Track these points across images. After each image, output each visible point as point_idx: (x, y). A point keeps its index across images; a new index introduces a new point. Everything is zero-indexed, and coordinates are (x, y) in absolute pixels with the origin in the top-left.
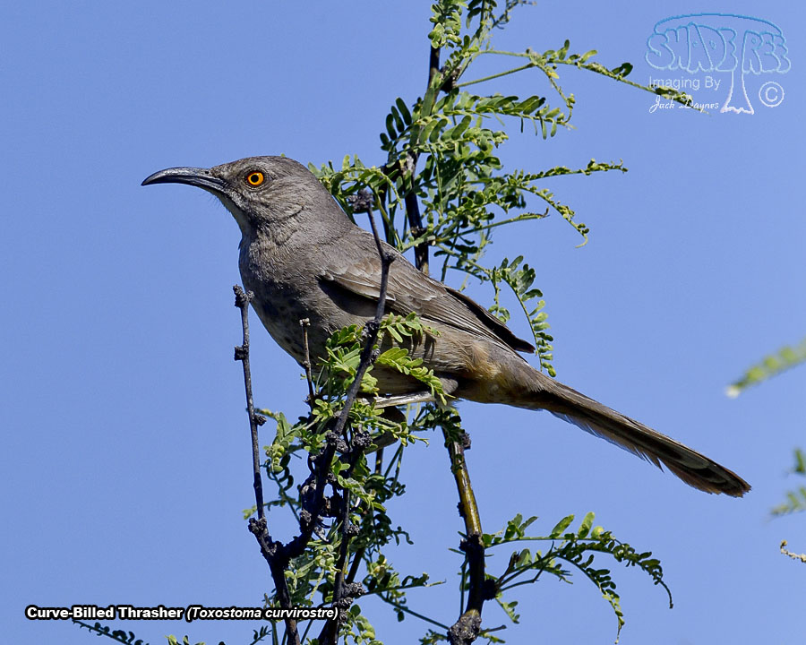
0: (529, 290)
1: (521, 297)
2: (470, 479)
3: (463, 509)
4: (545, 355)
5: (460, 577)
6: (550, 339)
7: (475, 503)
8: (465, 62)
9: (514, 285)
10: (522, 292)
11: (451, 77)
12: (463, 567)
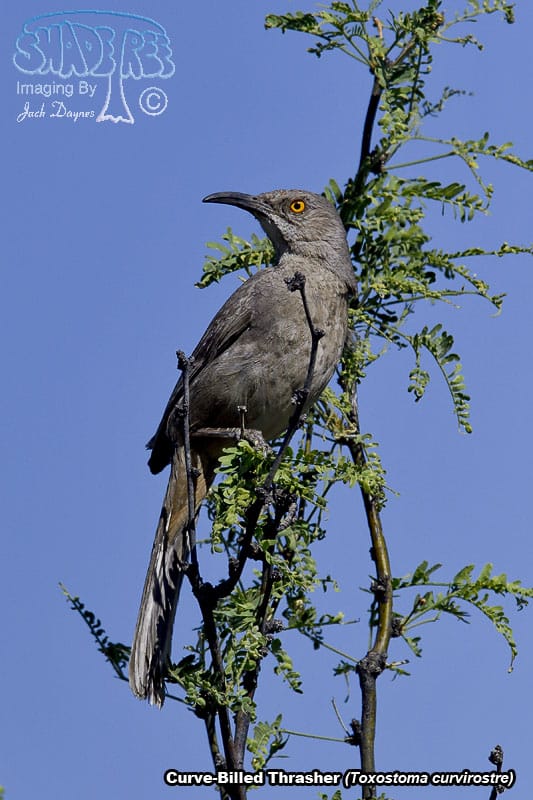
0: (448, 354)
1: (440, 361)
2: (383, 526)
3: (375, 554)
4: (462, 413)
5: (370, 614)
6: (468, 399)
7: (386, 549)
8: (393, 147)
9: (434, 350)
10: (441, 356)
11: (380, 161)
12: (373, 606)
